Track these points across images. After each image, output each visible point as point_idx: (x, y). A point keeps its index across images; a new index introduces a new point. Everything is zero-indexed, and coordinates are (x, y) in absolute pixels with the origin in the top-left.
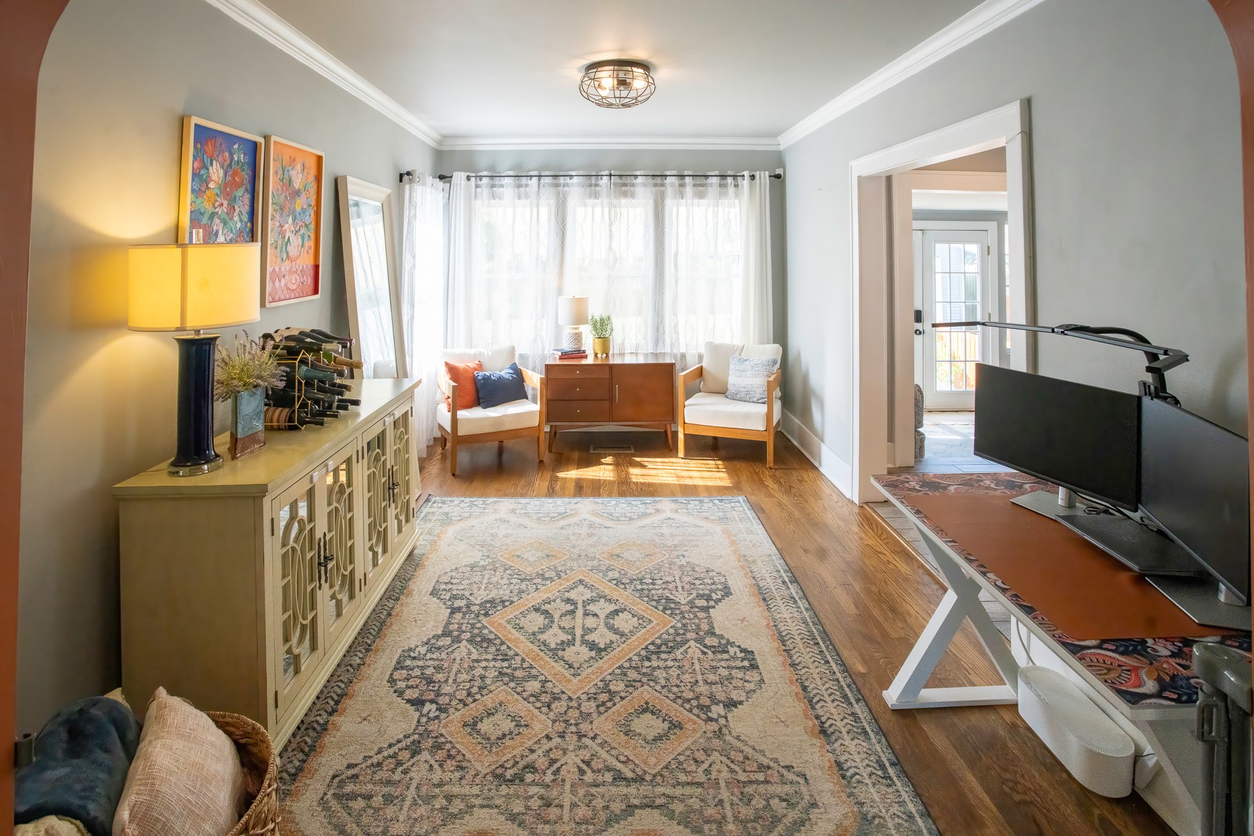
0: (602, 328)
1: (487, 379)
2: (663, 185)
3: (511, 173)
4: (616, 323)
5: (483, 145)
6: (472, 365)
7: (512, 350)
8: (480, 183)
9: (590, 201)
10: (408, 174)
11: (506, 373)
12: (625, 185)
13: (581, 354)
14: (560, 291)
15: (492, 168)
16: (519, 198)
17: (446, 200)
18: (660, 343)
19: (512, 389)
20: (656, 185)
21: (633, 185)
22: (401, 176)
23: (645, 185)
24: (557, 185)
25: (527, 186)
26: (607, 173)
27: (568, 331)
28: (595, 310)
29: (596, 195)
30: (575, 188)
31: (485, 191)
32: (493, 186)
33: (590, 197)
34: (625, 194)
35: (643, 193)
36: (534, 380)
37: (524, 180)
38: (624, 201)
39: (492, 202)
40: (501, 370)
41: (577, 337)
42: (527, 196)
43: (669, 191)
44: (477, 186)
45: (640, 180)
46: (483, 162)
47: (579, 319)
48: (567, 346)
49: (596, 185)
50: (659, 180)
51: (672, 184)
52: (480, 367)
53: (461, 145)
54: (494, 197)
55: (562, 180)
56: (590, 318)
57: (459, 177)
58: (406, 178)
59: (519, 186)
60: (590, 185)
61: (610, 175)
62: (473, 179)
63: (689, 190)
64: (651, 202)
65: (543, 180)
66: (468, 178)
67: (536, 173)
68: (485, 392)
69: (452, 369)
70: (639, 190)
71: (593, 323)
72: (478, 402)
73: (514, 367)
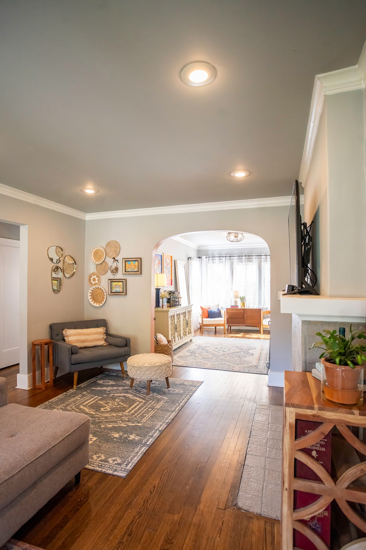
0: (243, 299)
1: (211, 311)
2: (261, 258)
3: (218, 256)
4: (247, 298)
5: (210, 248)
6: (207, 308)
7: (218, 305)
8: (209, 259)
9: (240, 264)
10: (190, 258)
11: (216, 310)
12: (250, 258)
13: (237, 306)
14: (232, 289)
15: (213, 254)
16: (220, 263)
17: (200, 264)
18: (260, 305)
19: (218, 314)
20: (259, 258)
21: (252, 259)
22: (188, 258)
23: (255, 258)
24: (231, 259)
25: (222, 259)
26: (244, 255)
27: (234, 300)
28: (241, 295)
29: (242, 262)
30: (235, 260)
31: (211, 261)
32: (213, 260)
33: (240, 262)
34: (250, 261)
36: (223, 312)
37: (221, 258)
38: (249, 263)
39: (213, 264)
40: (214, 309)
41: (236, 302)
42: (222, 262)
43: (263, 260)
44: (209, 260)
45: (254, 257)
46: (210, 253)
47: (236, 297)
48: (233, 304)
49: (242, 259)
50: (259, 257)
51: (263, 258)
52: (209, 308)
53: (204, 248)
54: (213, 263)
55: (232, 257)
56: (240, 297)
57: (204, 257)
58: (189, 259)
59: (220, 260)
60: (240, 259)
61: (245, 256)
62: (208, 258)
64: (257, 263)
65: (227, 258)
66: (206, 257)
67: (224, 256)
68: (211, 315)
69: (202, 308)
70: (254, 260)
71: (241, 298)
72: (209, 317)
73: (218, 309)
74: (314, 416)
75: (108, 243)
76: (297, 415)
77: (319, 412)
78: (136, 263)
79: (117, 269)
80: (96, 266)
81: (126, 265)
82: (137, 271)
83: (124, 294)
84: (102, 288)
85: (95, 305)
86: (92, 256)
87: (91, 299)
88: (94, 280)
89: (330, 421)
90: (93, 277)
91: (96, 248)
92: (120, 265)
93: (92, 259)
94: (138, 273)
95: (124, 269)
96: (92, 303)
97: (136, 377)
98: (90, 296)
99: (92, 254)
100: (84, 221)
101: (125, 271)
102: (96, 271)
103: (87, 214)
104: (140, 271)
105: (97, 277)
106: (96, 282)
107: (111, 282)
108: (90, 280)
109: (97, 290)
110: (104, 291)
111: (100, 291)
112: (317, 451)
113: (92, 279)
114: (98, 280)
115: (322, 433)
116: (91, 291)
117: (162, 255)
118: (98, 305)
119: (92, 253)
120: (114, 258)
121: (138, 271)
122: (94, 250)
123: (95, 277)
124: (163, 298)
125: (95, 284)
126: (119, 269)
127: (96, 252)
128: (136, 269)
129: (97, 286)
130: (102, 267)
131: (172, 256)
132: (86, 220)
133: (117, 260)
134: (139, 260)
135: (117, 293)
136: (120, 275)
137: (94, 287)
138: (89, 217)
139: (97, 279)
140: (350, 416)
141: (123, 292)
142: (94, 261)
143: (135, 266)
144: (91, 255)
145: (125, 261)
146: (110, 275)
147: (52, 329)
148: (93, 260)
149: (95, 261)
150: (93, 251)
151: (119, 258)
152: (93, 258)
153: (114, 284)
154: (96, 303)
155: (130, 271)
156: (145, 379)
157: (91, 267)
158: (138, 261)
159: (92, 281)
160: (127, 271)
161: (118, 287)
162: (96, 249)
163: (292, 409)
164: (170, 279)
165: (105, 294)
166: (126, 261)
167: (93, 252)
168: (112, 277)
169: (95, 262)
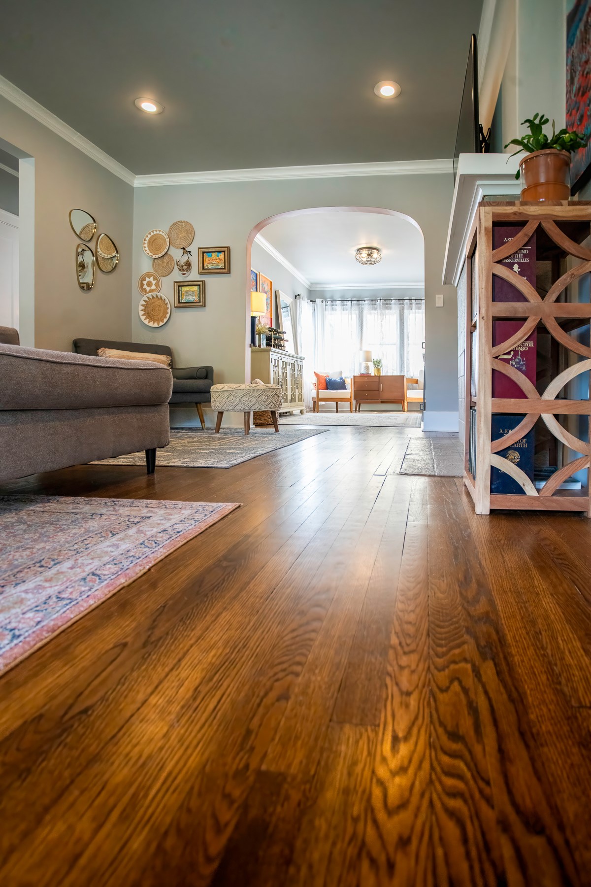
0: (377, 364)
1: (330, 380)
2: (403, 304)
3: (340, 299)
4: (383, 362)
5: (328, 287)
6: (325, 375)
7: (341, 373)
8: (327, 304)
9: (373, 312)
10: (298, 295)
11: (338, 380)
12: (387, 304)
13: (369, 373)
14: (361, 348)
15: (332, 297)
16: (343, 310)
17: (313, 310)
18: (402, 370)
20: (400, 304)
21: (390, 304)
22: (296, 296)
23: (395, 304)
24: (359, 305)
25: (346, 305)
26: (379, 299)
27: (364, 364)
28: (375, 357)
29: (375, 309)
30: (366, 305)
31: (329, 307)
32: (332, 305)
33: (373, 309)
34: (387, 308)
35: (395, 308)
36: (348, 382)
37: (345, 303)
38: (387, 311)
39: (332, 312)
40: (336, 378)
41: (367, 368)
42: (347, 309)
43: (406, 306)
44: (326, 305)
45: (393, 301)
46: (328, 295)
47: (368, 360)
48: (363, 371)
49: (375, 304)
50: (401, 302)
51: (406, 303)
52: (328, 376)
53: (319, 288)
54: (333, 310)
55: (361, 302)
56: (373, 360)
57: (318, 301)
58: (298, 297)
59: (343, 305)
60: (373, 304)
61: (381, 300)
62: (324, 302)
63: (414, 306)
64: (398, 311)
65: (354, 302)
66: (322, 302)
67: (350, 299)
68: (330, 385)
69: (316, 375)
70: (393, 306)
71: (374, 362)
72: (327, 388)
73: (341, 378)
74: (515, 213)
75: (175, 224)
76: (494, 215)
77: (521, 208)
78: (222, 256)
79: (188, 264)
80: (151, 262)
81: (204, 260)
82: (223, 267)
83: (201, 304)
84: (164, 297)
85: (151, 324)
86: (146, 245)
87: (143, 315)
88: (149, 284)
89: (535, 217)
90: (147, 279)
91: (153, 232)
92: (194, 260)
93: (146, 251)
94: (224, 271)
95: (201, 265)
96: (146, 322)
97: (227, 408)
98: (142, 310)
99: (146, 242)
100: (132, 188)
101: (203, 268)
102: (152, 271)
103: (137, 176)
104: (226, 270)
105: (154, 280)
106: (154, 287)
107: (179, 286)
108: (142, 285)
109: (154, 300)
110: (167, 301)
111: (160, 302)
112: (519, 263)
113: (145, 283)
114: (156, 285)
115: (526, 235)
116: (144, 303)
117: (258, 273)
118: (156, 325)
119: (145, 240)
120: (184, 249)
121: (225, 268)
122: (149, 236)
123: (151, 279)
124: (259, 334)
125: (151, 291)
126: (192, 264)
127: (154, 238)
128: (221, 265)
129: (154, 294)
130: (162, 261)
131: (271, 282)
132: (135, 186)
133: (190, 252)
134: (226, 251)
135: (188, 305)
136: (194, 275)
137: (149, 295)
138: (139, 182)
139: (154, 282)
140: (558, 208)
141: (200, 302)
142: (148, 254)
143: (220, 259)
144: (144, 243)
145: (203, 253)
146: (177, 276)
147: (79, 347)
148: (148, 251)
149: (150, 254)
150: (147, 237)
151: (193, 248)
152: (147, 248)
153: (184, 289)
154: (152, 323)
155: (210, 268)
156: (242, 409)
157: (144, 264)
158: (224, 252)
159: (145, 286)
160: (206, 267)
161: (190, 294)
162: (152, 234)
163: (488, 208)
164: (269, 316)
165: (169, 306)
166: (205, 252)
167: (147, 239)
168: (180, 278)
169: (151, 256)
